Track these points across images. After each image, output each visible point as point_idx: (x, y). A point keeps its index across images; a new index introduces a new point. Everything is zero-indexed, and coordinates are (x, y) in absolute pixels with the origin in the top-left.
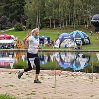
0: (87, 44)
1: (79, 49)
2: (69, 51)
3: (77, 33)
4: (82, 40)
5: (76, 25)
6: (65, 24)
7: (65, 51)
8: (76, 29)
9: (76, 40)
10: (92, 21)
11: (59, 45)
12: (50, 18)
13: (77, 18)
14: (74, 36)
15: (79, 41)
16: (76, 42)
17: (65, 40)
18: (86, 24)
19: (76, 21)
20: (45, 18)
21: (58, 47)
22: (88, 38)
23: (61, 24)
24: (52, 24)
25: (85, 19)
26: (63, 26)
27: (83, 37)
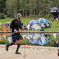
0: (48, 27)
1: (43, 31)
3: (42, 20)
5: (41, 14)
7: (33, 32)
8: (41, 17)
10: (52, 11)
11: (29, 28)
12: (23, 10)
13: (41, 10)
15: (43, 25)
16: (41, 26)
17: (34, 25)
19: (41, 12)
22: (49, 23)
23: (31, 14)
24: (25, 14)
26: (32, 16)
27: (45, 23)
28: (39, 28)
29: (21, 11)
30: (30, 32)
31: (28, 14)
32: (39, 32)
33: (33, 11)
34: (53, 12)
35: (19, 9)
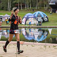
0: (46, 21)
1: (40, 25)
2: (32, 27)
3: (39, 13)
4: (43, 18)
5: (38, 7)
6: (29, 7)
7: (29, 27)
8: (38, 10)
9: (37, 18)
11: (24, 22)
12: (18, 2)
13: (38, 2)
14: (36, 15)
15: (40, 19)
16: (38, 20)
17: (30, 19)
18: (46, 6)
19: (38, 4)
20: (14, 2)
21: (24, 24)
22: (47, 17)
23: (27, 7)
25: (45, 3)
26: (28, 8)
27: (43, 16)
28: (36, 22)
29: (16, 3)
30: (26, 27)
31: (24, 6)
32: (36, 27)
33: (30, 3)
34: (52, 5)
35: (14, 1)
